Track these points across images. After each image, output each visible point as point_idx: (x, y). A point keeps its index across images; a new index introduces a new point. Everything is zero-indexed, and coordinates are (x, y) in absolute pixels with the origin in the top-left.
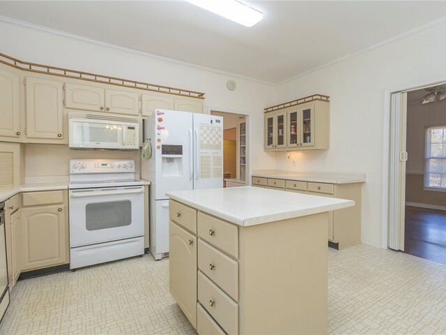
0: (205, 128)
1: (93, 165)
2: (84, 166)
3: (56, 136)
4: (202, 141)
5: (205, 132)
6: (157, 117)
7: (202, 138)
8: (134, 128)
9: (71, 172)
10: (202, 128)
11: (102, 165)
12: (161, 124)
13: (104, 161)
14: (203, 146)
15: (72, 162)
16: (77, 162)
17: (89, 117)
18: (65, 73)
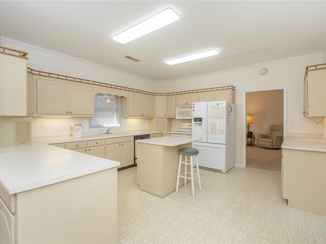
0: (214, 108)
2: (184, 126)
4: (212, 115)
5: (213, 110)
6: (193, 106)
7: (212, 114)
9: (181, 128)
10: (212, 109)
11: (190, 125)
12: (194, 109)
14: (212, 118)
15: (181, 124)
17: (181, 108)
18: (177, 94)
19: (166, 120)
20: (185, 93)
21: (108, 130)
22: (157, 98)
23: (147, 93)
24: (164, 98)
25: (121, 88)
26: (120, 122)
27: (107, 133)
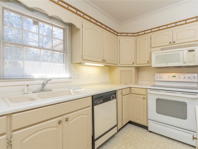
1: (166, 76)
2: (162, 77)
3: (147, 63)
8: (193, 51)
9: (155, 80)
11: (173, 76)
13: (174, 74)
15: (156, 75)
16: (159, 74)
17: (162, 50)
18: (152, 30)
19: (133, 69)
20: (167, 27)
21: (44, 85)
22: (122, 39)
23: (110, 30)
24: (132, 39)
25: (77, 12)
26: (70, 71)
27: (42, 90)
